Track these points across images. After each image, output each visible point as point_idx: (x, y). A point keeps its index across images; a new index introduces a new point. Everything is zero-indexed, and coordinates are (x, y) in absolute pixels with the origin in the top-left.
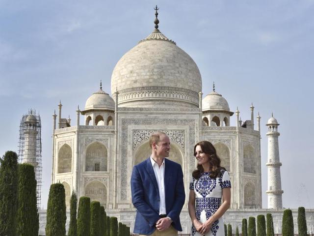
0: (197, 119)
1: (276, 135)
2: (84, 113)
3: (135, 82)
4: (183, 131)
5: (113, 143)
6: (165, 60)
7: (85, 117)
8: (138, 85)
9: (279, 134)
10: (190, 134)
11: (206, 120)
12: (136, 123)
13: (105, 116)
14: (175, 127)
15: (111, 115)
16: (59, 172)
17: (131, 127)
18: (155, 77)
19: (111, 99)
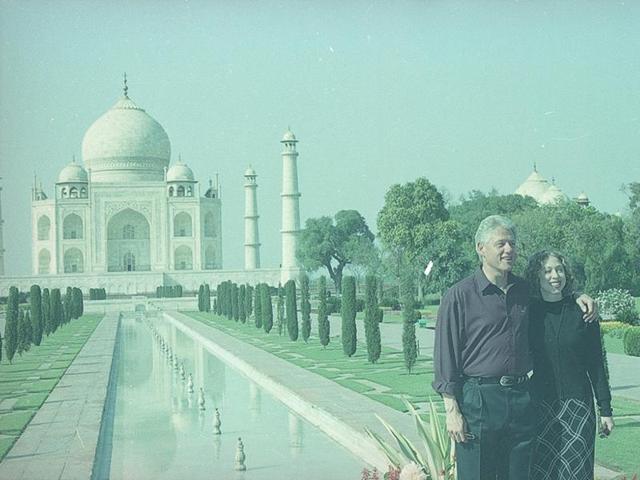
0: (164, 191)
2: (59, 184)
3: (106, 152)
4: (150, 202)
5: (86, 215)
6: (133, 131)
7: (60, 188)
8: (108, 155)
10: (156, 205)
11: (172, 188)
12: (107, 196)
13: (79, 187)
14: (142, 199)
15: (84, 185)
16: (39, 239)
17: (103, 200)
18: (124, 148)
19: (85, 172)
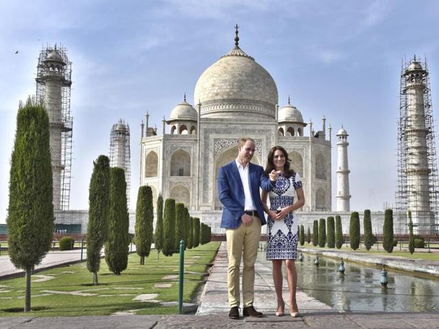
0: (273, 130)
1: (345, 145)
2: (169, 122)
3: (217, 94)
4: (261, 140)
5: (195, 151)
6: (243, 74)
7: (170, 126)
8: (219, 97)
9: (348, 144)
10: (267, 143)
11: (281, 130)
12: (216, 133)
13: (189, 125)
15: (194, 124)
16: (147, 177)
17: (212, 136)
18: (235, 90)
19: (194, 110)
